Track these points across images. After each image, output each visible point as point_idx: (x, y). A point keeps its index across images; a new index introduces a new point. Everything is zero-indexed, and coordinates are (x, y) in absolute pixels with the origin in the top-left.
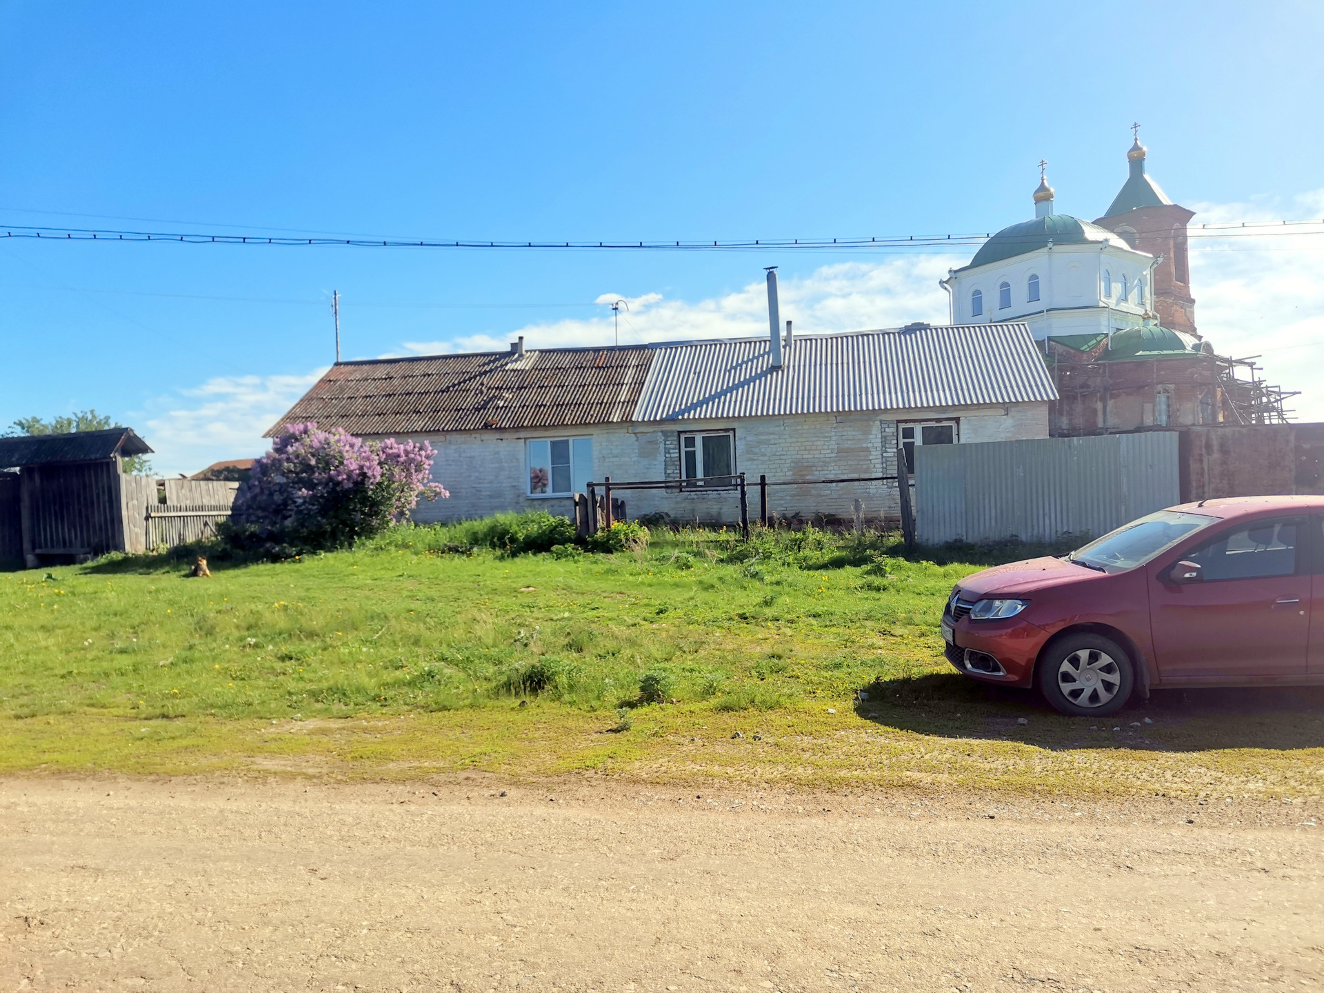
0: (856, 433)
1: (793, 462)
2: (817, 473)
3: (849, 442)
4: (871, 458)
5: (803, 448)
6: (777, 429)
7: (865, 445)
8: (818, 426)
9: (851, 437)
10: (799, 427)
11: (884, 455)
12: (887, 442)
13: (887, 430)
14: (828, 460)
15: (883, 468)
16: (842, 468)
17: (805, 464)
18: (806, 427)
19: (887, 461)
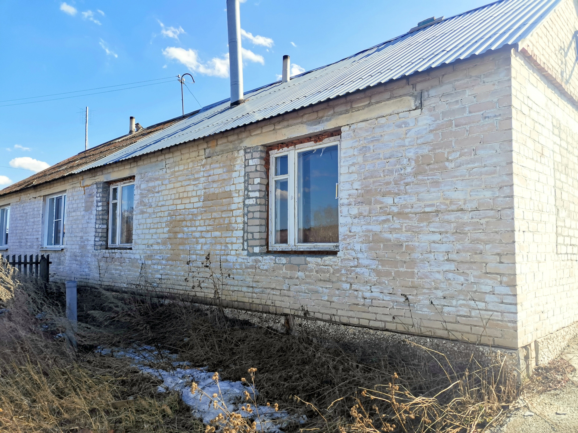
0: (220, 171)
1: (169, 215)
2: (185, 229)
3: (215, 185)
4: (233, 207)
5: (177, 197)
6: (161, 172)
7: (228, 189)
8: (191, 165)
9: (216, 178)
10: (177, 169)
11: (247, 202)
12: (251, 181)
13: (251, 162)
14: (195, 211)
15: (244, 223)
16: (207, 222)
17: (178, 218)
18: (181, 168)
19: (249, 212)
